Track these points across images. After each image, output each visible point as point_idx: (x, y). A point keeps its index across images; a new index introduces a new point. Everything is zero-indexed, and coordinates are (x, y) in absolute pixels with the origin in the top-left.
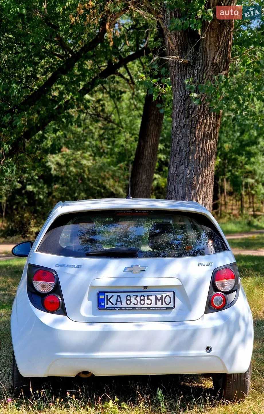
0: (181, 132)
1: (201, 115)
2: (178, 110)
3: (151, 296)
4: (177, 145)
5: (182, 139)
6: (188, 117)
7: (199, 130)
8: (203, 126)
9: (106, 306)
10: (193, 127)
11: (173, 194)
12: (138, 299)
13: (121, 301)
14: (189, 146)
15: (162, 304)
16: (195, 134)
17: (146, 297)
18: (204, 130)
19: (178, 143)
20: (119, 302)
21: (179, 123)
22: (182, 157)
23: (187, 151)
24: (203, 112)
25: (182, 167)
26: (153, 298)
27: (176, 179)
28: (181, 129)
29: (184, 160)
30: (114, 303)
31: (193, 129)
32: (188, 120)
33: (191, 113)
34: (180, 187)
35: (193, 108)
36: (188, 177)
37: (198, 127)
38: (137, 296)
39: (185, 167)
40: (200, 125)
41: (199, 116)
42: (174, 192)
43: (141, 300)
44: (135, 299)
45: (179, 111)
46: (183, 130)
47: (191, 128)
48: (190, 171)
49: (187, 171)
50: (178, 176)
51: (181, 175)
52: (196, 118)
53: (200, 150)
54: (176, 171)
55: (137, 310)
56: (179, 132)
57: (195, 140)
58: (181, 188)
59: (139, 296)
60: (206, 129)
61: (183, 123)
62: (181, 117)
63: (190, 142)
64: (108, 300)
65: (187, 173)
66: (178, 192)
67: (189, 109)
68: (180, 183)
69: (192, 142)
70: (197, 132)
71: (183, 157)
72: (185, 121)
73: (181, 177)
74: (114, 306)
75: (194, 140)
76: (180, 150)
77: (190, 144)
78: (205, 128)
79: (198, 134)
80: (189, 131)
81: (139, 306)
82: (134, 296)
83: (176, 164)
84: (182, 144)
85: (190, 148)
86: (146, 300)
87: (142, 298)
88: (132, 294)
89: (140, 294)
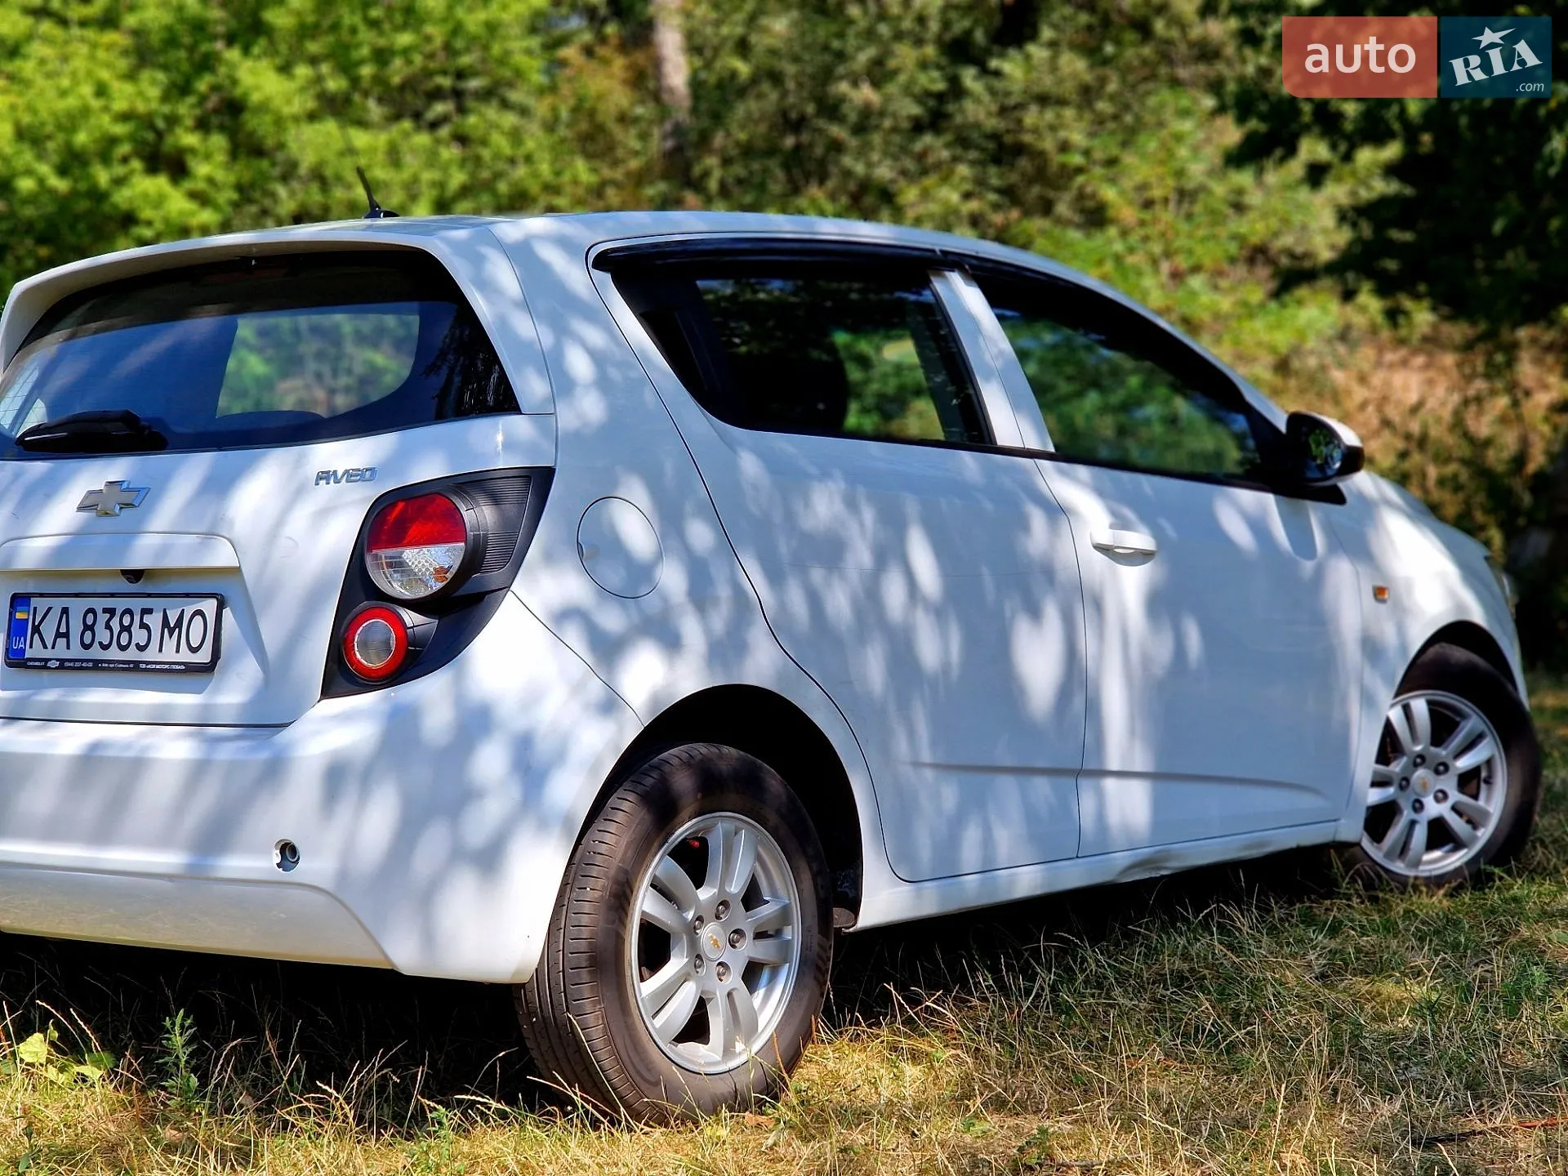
3: (151, 612)
9: (29, 653)
12: (115, 622)
13: (67, 635)
15: (178, 651)
17: (137, 619)
20: (62, 635)
26: (155, 621)
30: (50, 639)
38: (112, 613)
43: (124, 629)
44: (108, 627)
55: (104, 669)
59: (118, 612)
64: (36, 629)
74: (48, 653)
81: (114, 654)
82: (105, 611)
86: (135, 628)
87: (126, 621)
88: (99, 604)
89: (120, 604)
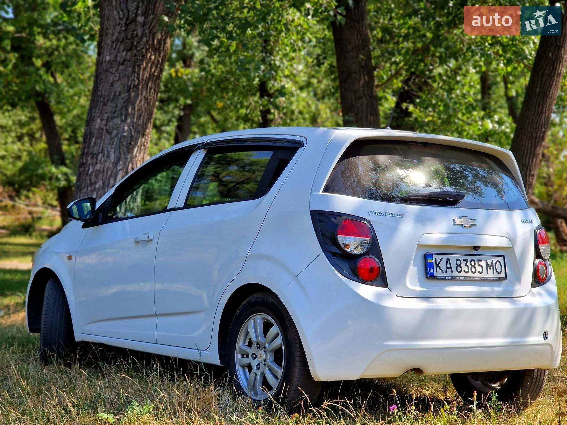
0: (118, 69)
1: (149, 49)
2: (114, 38)
3: (481, 261)
4: (110, 89)
5: (117, 81)
6: (130, 50)
7: (145, 69)
8: (149, 65)
9: (436, 274)
10: (136, 65)
11: (99, 158)
12: (468, 264)
13: (450, 268)
14: (129, 91)
15: (494, 273)
16: (138, 75)
17: (477, 263)
18: (151, 71)
19: (112, 85)
20: (449, 268)
21: (116, 57)
22: (116, 106)
23: (125, 99)
24: (152, 44)
25: (118, 121)
26: (483, 263)
27: (105, 137)
28: (118, 66)
29: (121, 110)
30: (444, 269)
31: (137, 67)
32: (129, 54)
33: (135, 44)
34: (112, 148)
35: (139, 36)
36: (125, 134)
37: (143, 64)
38: (467, 261)
39: (122, 121)
40: (146, 63)
41: (147, 50)
42: (101, 155)
43: (472, 266)
44: (466, 265)
45: (117, 39)
46: (121, 67)
47: (134, 66)
48: (129, 127)
49: (124, 126)
50: (109, 132)
51: (115, 132)
52: (142, 52)
53: (143, 98)
54: (106, 125)
56: (115, 69)
57: (139, 84)
58: (113, 150)
59: (469, 260)
60: (153, 70)
61: (122, 57)
62: (119, 48)
63: (131, 85)
64: (437, 266)
65: (124, 129)
66: (108, 156)
67: (133, 38)
68: (113, 143)
69: (134, 85)
70: (141, 73)
71: (119, 105)
72: (126, 55)
73: (114, 134)
74: (444, 274)
75: (136, 83)
76: (114, 95)
77: (130, 89)
78: (151, 68)
79: (143, 75)
80: (130, 69)
81: (470, 274)
82: (464, 260)
83: (106, 115)
84: (118, 87)
85: (130, 94)
86: (477, 266)
87: (473, 263)
88: (461, 258)
89: (470, 258)
